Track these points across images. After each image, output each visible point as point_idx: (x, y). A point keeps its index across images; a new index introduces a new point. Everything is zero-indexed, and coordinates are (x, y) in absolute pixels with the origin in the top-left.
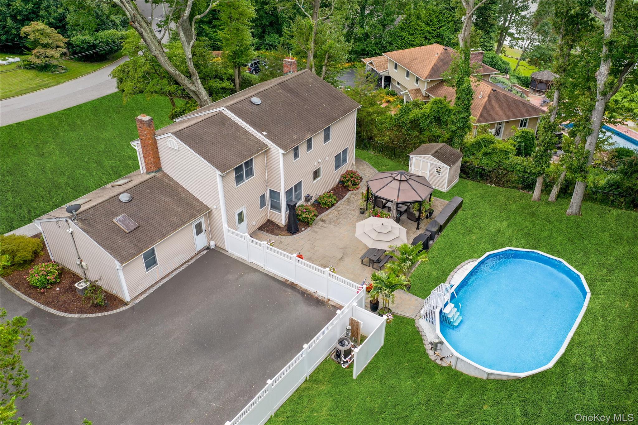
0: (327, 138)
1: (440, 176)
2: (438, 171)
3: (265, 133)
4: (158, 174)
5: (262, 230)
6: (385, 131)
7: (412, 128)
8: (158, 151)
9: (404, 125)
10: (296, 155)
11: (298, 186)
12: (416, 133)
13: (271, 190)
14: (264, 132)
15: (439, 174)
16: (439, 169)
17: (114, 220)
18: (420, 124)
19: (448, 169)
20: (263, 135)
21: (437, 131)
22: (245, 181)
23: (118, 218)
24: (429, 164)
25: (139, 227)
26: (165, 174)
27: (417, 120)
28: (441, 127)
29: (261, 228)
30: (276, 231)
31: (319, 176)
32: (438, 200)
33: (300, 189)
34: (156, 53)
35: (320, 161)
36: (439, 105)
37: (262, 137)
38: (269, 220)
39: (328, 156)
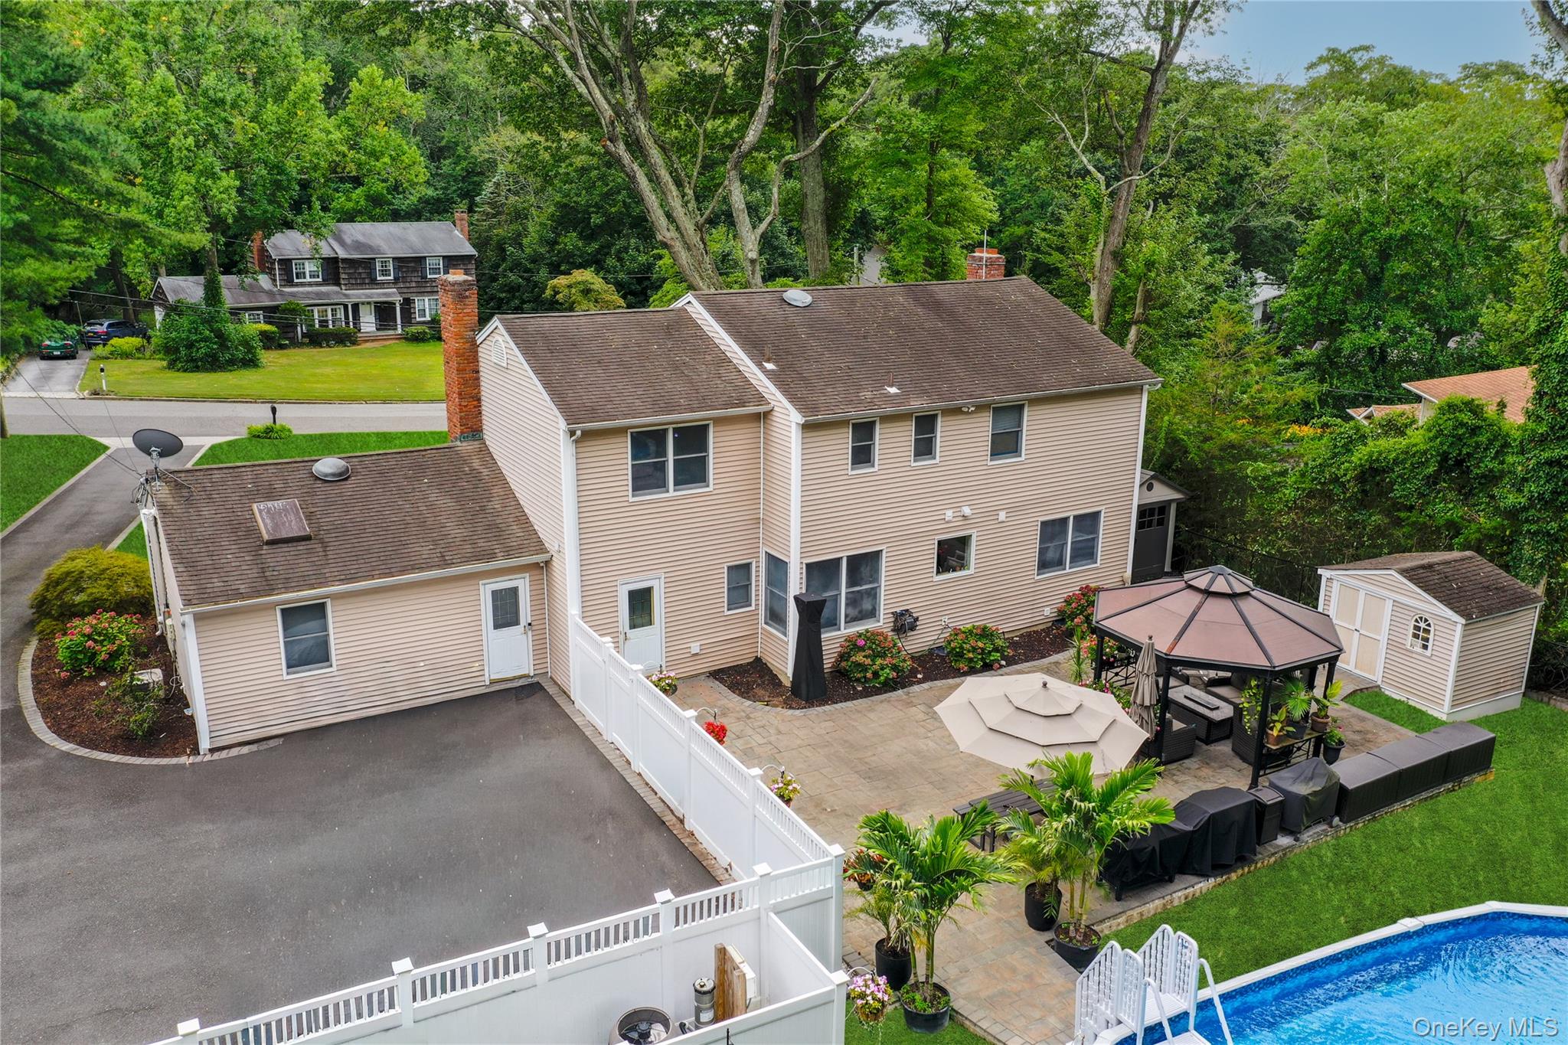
0: (1005, 444)
1: (1428, 653)
2: (1422, 632)
3: (770, 366)
4: (464, 444)
5: (722, 681)
6: (1280, 512)
7: (1363, 502)
8: (478, 379)
9: (1337, 490)
10: (862, 455)
11: (864, 565)
12: (1377, 519)
13: (769, 556)
14: (768, 361)
15: (1425, 647)
16: (1422, 625)
17: (255, 506)
18: (1392, 483)
19: (1459, 629)
20: (765, 371)
21: (1446, 508)
22: (672, 493)
23: (270, 504)
24: (1389, 604)
25: (307, 538)
26: (485, 452)
27: (1384, 471)
28: (1472, 501)
29: (716, 675)
30: (760, 692)
31: (962, 565)
32: (1395, 731)
33: (874, 576)
34: (668, 235)
35: (967, 511)
36: (1466, 417)
37: (758, 376)
38: (758, 660)
39: (1010, 510)
